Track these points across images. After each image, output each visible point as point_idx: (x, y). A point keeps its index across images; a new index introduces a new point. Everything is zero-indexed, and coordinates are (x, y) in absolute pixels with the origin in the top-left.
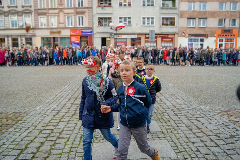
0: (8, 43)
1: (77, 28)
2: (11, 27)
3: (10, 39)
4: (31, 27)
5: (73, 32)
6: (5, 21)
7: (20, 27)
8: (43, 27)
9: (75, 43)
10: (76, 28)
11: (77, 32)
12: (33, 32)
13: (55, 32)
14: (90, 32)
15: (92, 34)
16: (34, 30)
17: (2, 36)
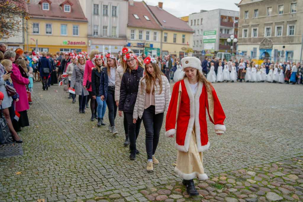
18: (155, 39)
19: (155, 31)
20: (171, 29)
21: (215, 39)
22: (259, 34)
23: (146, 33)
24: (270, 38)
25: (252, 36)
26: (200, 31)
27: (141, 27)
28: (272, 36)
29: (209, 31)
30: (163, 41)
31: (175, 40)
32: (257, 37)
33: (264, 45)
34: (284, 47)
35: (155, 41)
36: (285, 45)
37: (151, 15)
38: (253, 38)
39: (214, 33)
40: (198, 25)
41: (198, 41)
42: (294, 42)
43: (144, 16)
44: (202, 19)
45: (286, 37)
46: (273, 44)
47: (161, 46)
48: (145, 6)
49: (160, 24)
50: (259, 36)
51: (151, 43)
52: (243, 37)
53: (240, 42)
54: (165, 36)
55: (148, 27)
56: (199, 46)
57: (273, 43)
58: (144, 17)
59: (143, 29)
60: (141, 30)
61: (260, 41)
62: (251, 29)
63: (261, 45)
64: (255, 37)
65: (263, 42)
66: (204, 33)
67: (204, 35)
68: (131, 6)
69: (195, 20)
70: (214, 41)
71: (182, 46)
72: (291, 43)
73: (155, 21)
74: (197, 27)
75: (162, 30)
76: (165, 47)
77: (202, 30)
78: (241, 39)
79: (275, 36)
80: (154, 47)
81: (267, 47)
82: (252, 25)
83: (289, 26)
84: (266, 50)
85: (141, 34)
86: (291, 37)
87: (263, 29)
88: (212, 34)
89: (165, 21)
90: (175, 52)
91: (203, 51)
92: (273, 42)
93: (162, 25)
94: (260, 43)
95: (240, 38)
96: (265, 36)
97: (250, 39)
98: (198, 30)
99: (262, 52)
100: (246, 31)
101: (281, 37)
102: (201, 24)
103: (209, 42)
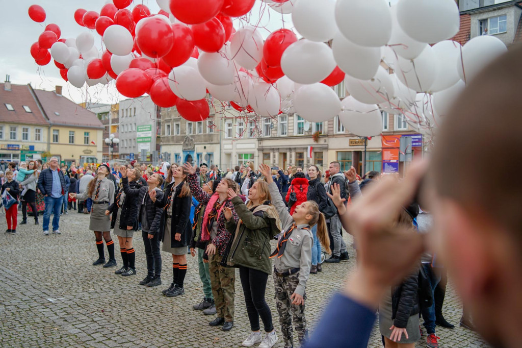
0: (291, 162)
1: (394, 132)
2: (296, 134)
3: (293, 154)
4: (323, 134)
5: (387, 141)
6: (288, 123)
7: (307, 134)
8: (341, 132)
9: (390, 164)
10: (392, 133)
11: (394, 141)
12: (325, 141)
13: (357, 141)
14: (417, 140)
15: (421, 145)
16: (327, 138)
17: (284, 148)
18: (38, 138)
19: (38, 128)
20: (64, 124)
21: (150, 137)
22: (181, 131)
23: (22, 130)
24: (192, 136)
25: (175, 134)
26: (134, 125)
27: (13, 123)
28: (193, 133)
29: (143, 126)
30: (51, 141)
31: (72, 139)
32: (179, 135)
33: (187, 145)
34: (205, 147)
35: (37, 141)
36: (206, 146)
37: (36, 105)
38: (176, 136)
39: (149, 129)
40: (130, 116)
41: (130, 140)
42: (214, 142)
43: (23, 107)
44: (135, 108)
45: (206, 135)
46: (194, 145)
47: (49, 148)
48: (31, 91)
49: (47, 117)
50: (181, 134)
51: (32, 144)
52: (166, 134)
53: (163, 142)
54: (55, 134)
55: (24, 122)
56: (132, 148)
57: (195, 143)
58: (24, 109)
59: (16, 125)
60: (13, 126)
61: (183, 141)
62: (173, 124)
63: (184, 146)
64: (178, 135)
65: (186, 141)
66: (138, 129)
67: (138, 131)
68: (7, 91)
69: (127, 110)
70: (150, 139)
71: (85, 148)
72: (211, 142)
73: (40, 113)
74: (129, 119)
75: (49, 126)
76: (55, 149)
77: (135, 124)
78: (165, 137)
79: (197, 133)
80: (36, 149)
81: (190, 147)
82: (174, 119)
83: (209, 121)
84: (189, 151)
85: (15, 132)
86: (210, 136)
87: (185, 125)
88: (147, 129)
89: (57, 113)
90: (73, 156)
91: (132, 155)
92: (195, 141)
93: (49, 119)
94: (182, 143)
95: (163, 136)
96: (187, 134)
97: (173, 137)
98: (131, 124)
99: (185, 155)
100: (169, 126)
101: (201, 135)
102: (135, 115)
103: (144, 140)
